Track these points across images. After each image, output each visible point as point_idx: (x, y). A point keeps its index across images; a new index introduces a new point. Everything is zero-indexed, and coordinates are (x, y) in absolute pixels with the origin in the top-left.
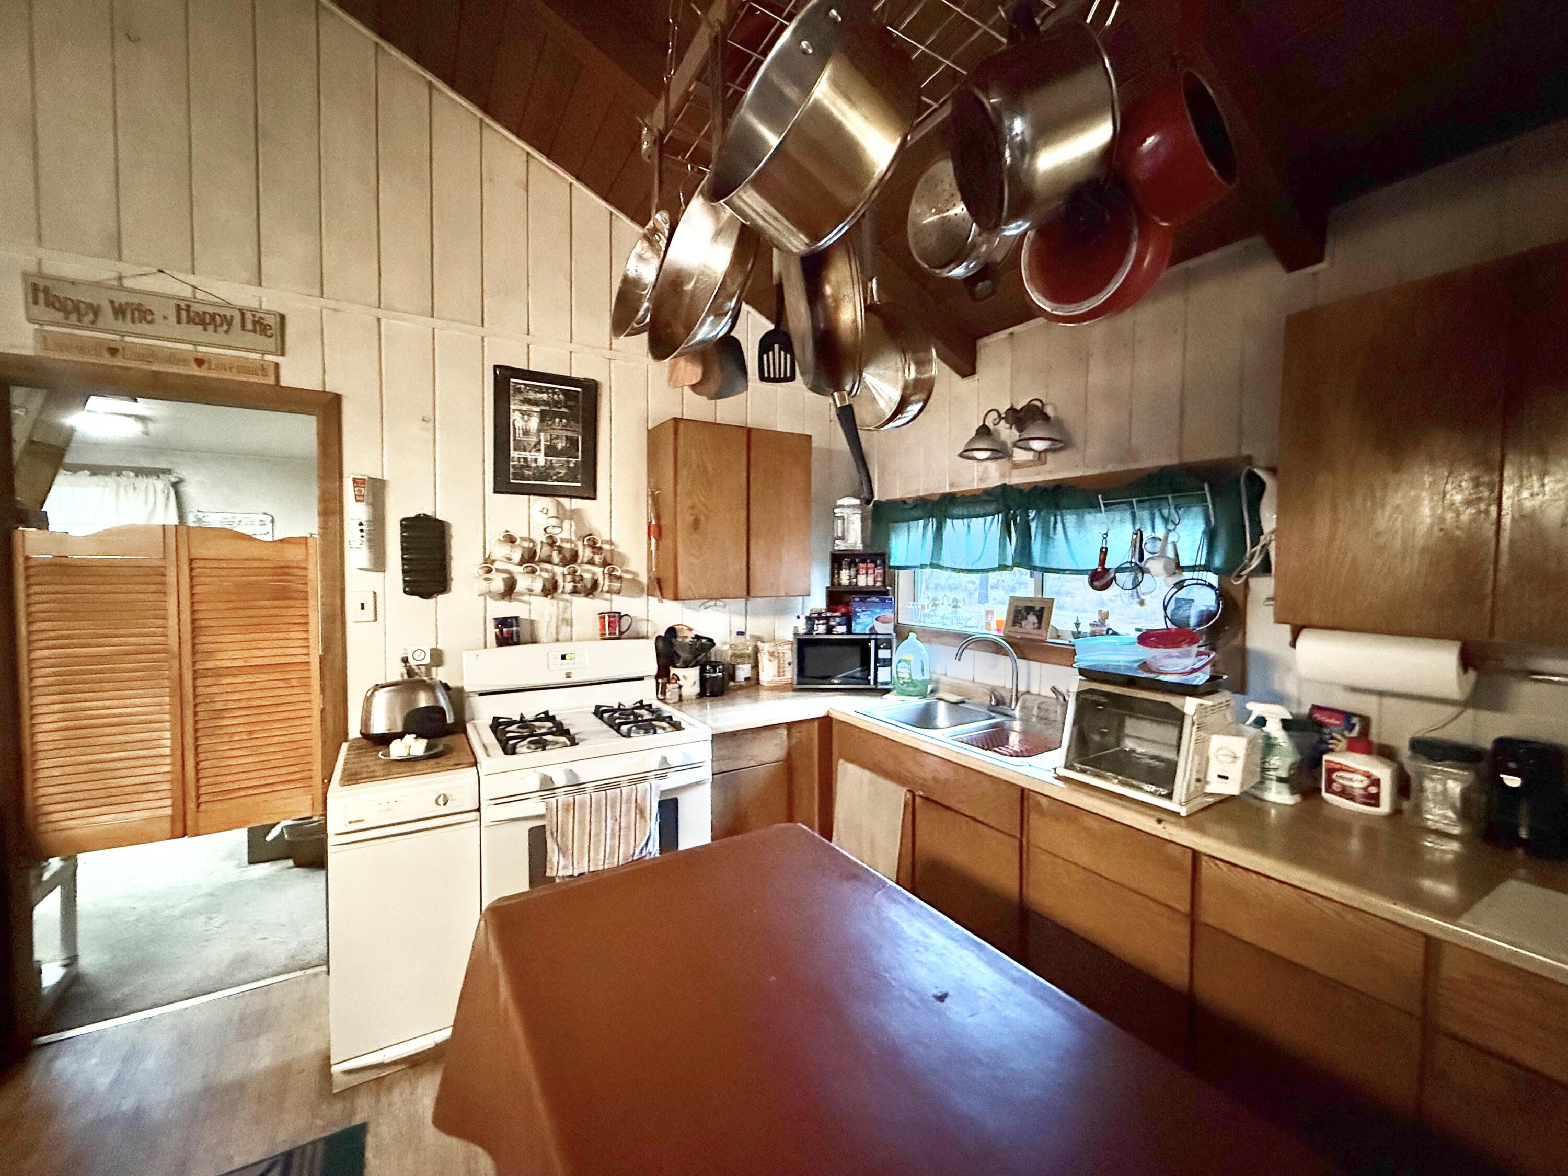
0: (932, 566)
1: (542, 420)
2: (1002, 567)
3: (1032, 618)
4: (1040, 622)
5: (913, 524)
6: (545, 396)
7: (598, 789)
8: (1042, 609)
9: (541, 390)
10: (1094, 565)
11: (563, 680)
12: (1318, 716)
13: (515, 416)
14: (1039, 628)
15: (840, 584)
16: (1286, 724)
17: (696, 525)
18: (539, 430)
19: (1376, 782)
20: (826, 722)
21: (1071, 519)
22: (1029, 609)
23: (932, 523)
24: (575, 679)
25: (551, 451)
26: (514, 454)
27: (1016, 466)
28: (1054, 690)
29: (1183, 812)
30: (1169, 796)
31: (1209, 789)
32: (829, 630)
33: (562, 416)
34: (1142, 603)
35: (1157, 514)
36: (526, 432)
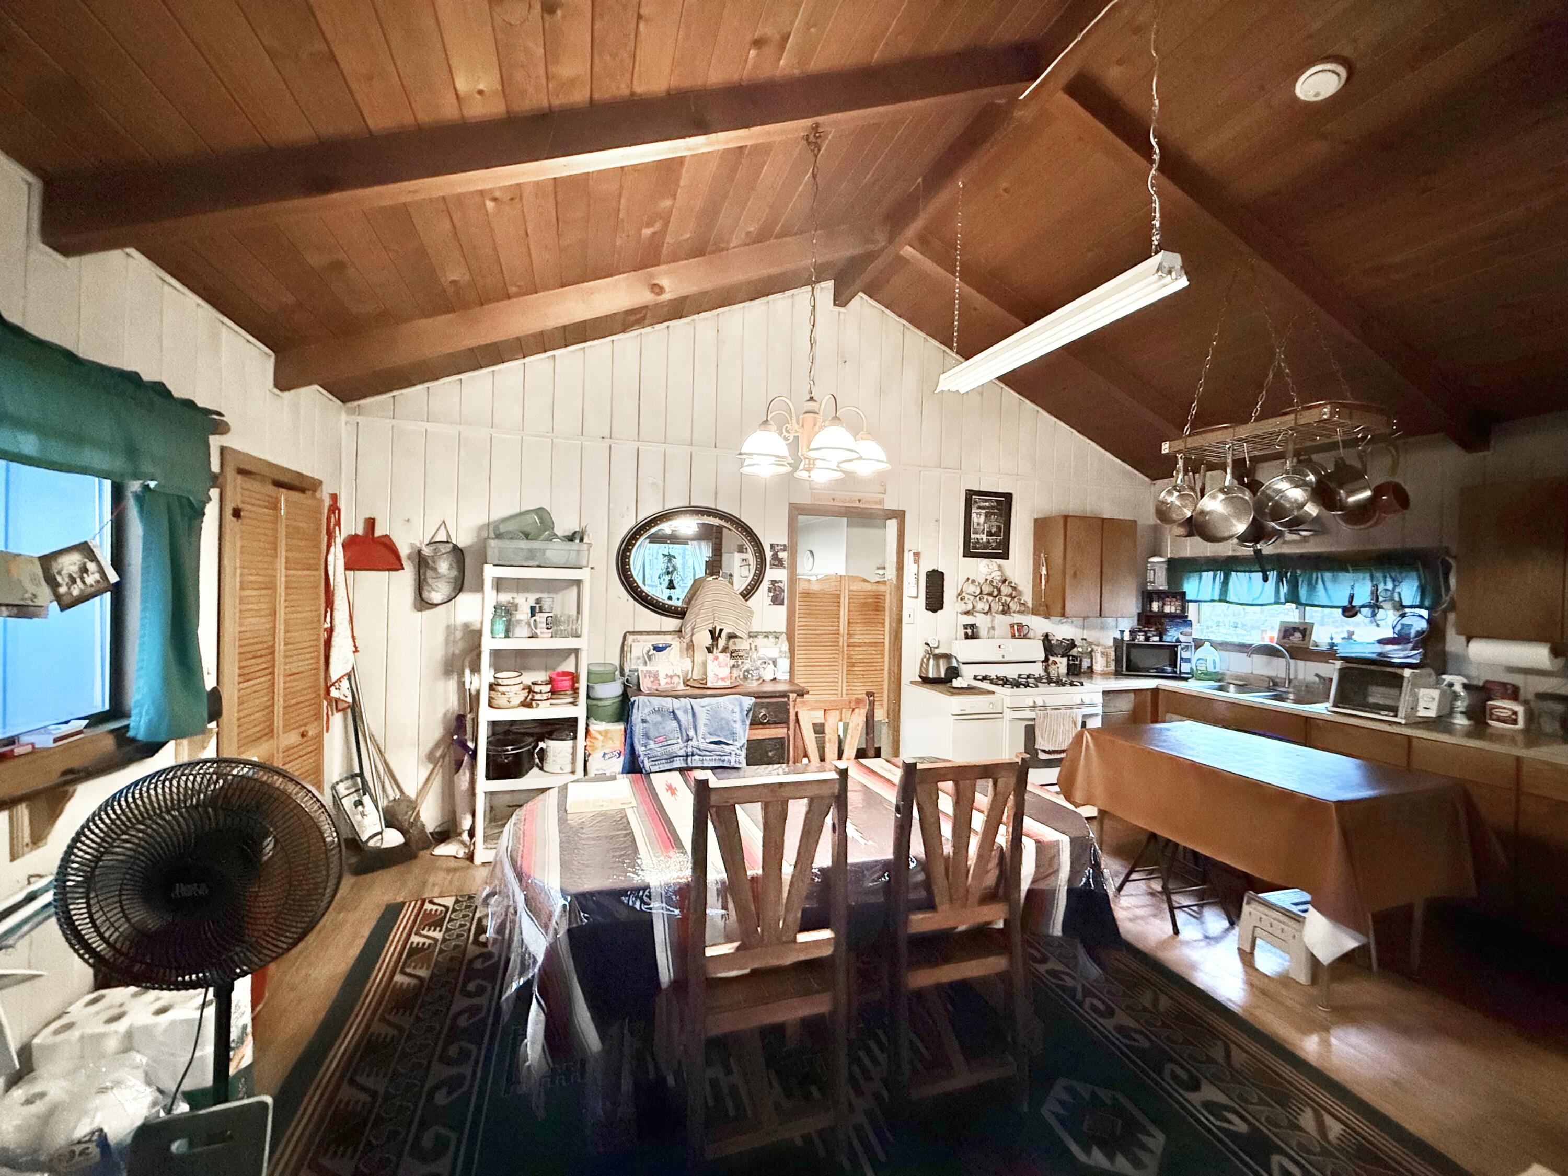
0: (1220, 601)
1: (986, 516)
2: (1277, 602)
3: (1298, 635)
4: (1304, 636)
5: (1205, 574)
6: (987, 504)
7: (1052, 710)
8: (1305, 630)
9: (986, 501)
10: (1346, 603)
11: (1000, 659)
12: (1488, 686)
13: (974, 515)
14: (1303, 640)
15: (1151, 611)
16: (1465, 686)
17: (1075, 574)
18: (985, 522)
19: (1515, 713)
20: (1156, 691)
21: (1328, 575)
22: (1295, 629)
23: (1220, 575)
24: (1006, 659)
25: (990, 534)
26: (973, 536)
27: (1285, 542)
28: (1317, 675)
29: (1403, 722)
30: (1396, 716)
31: (1419, 714)
32: (1147, 639)
33: (994, 514)
34: (1378, 625)
35: (1388, 576)
36: (978, 524)
